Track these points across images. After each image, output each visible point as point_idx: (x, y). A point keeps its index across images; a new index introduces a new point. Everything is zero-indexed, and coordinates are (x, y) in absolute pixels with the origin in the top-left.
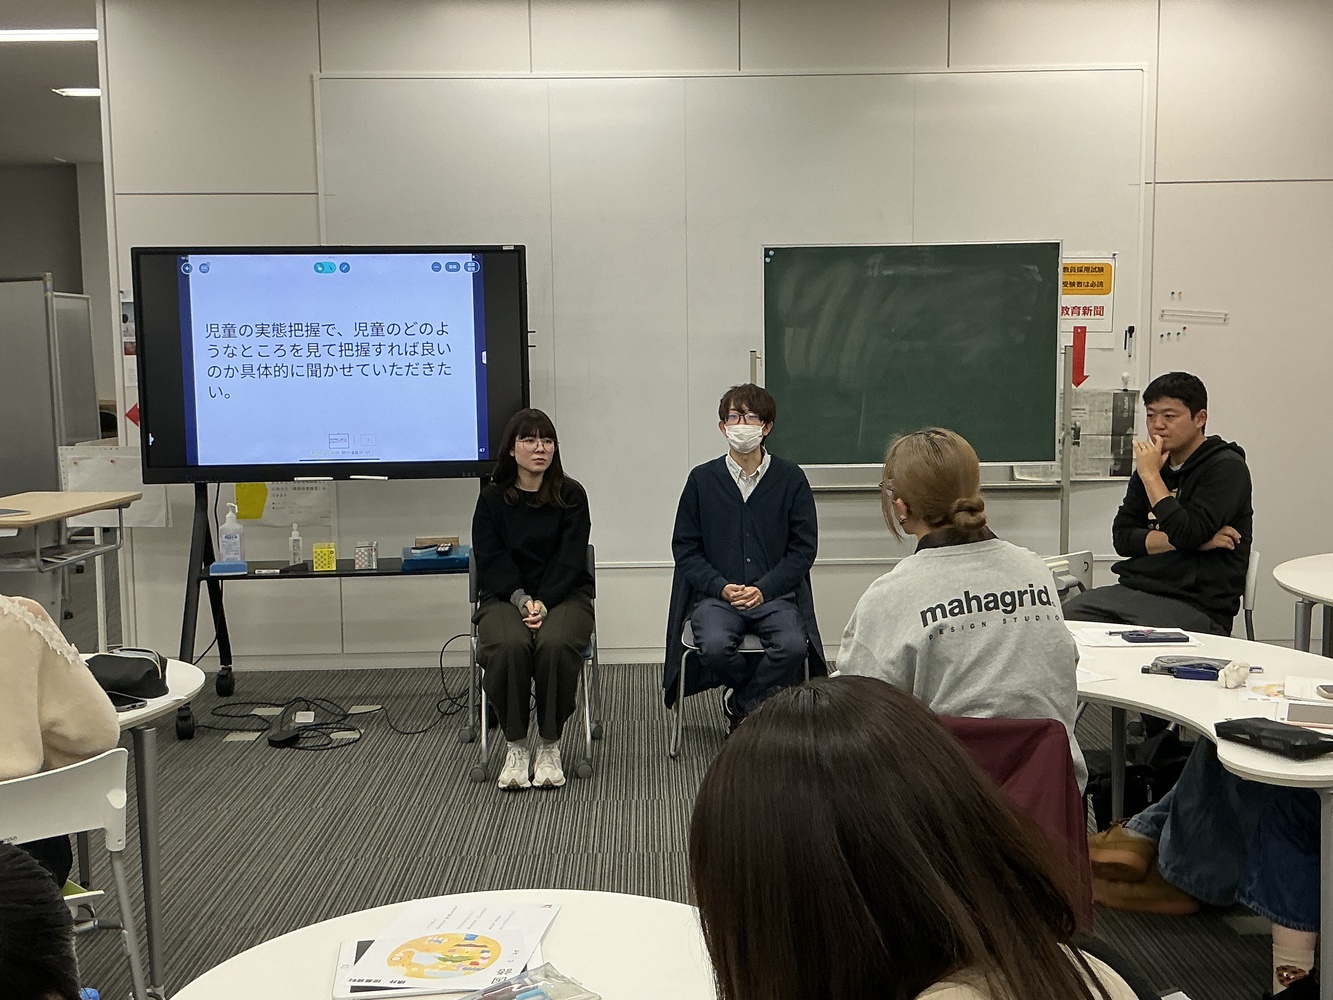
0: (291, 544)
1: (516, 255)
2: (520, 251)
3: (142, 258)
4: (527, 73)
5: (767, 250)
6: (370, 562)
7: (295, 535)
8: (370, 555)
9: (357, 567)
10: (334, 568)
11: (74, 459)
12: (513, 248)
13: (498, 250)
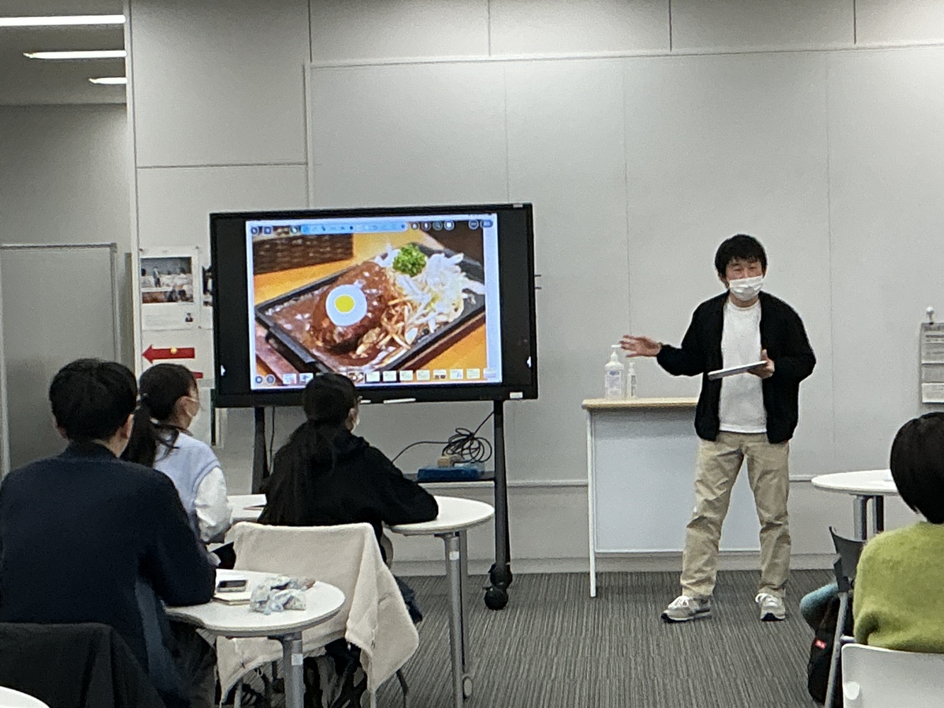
2: (528, 208)
3: (219, 222)
12: (521, 206)
13: (509, 207)
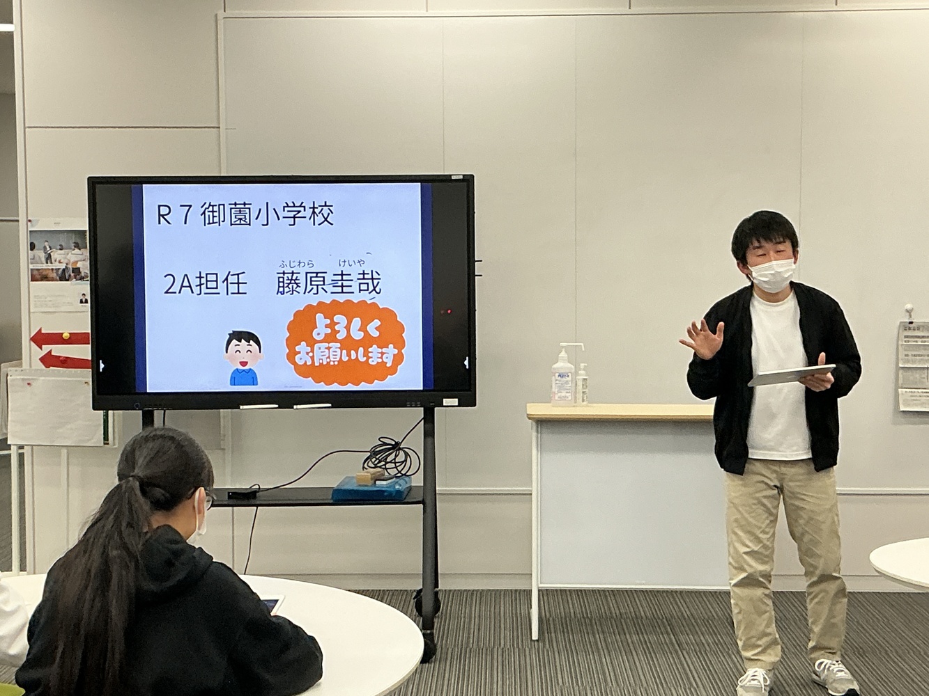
1: (465, 184)
2: (468, 180)
4: (424, 13)
12: (461, 177)
13: (446, 179)
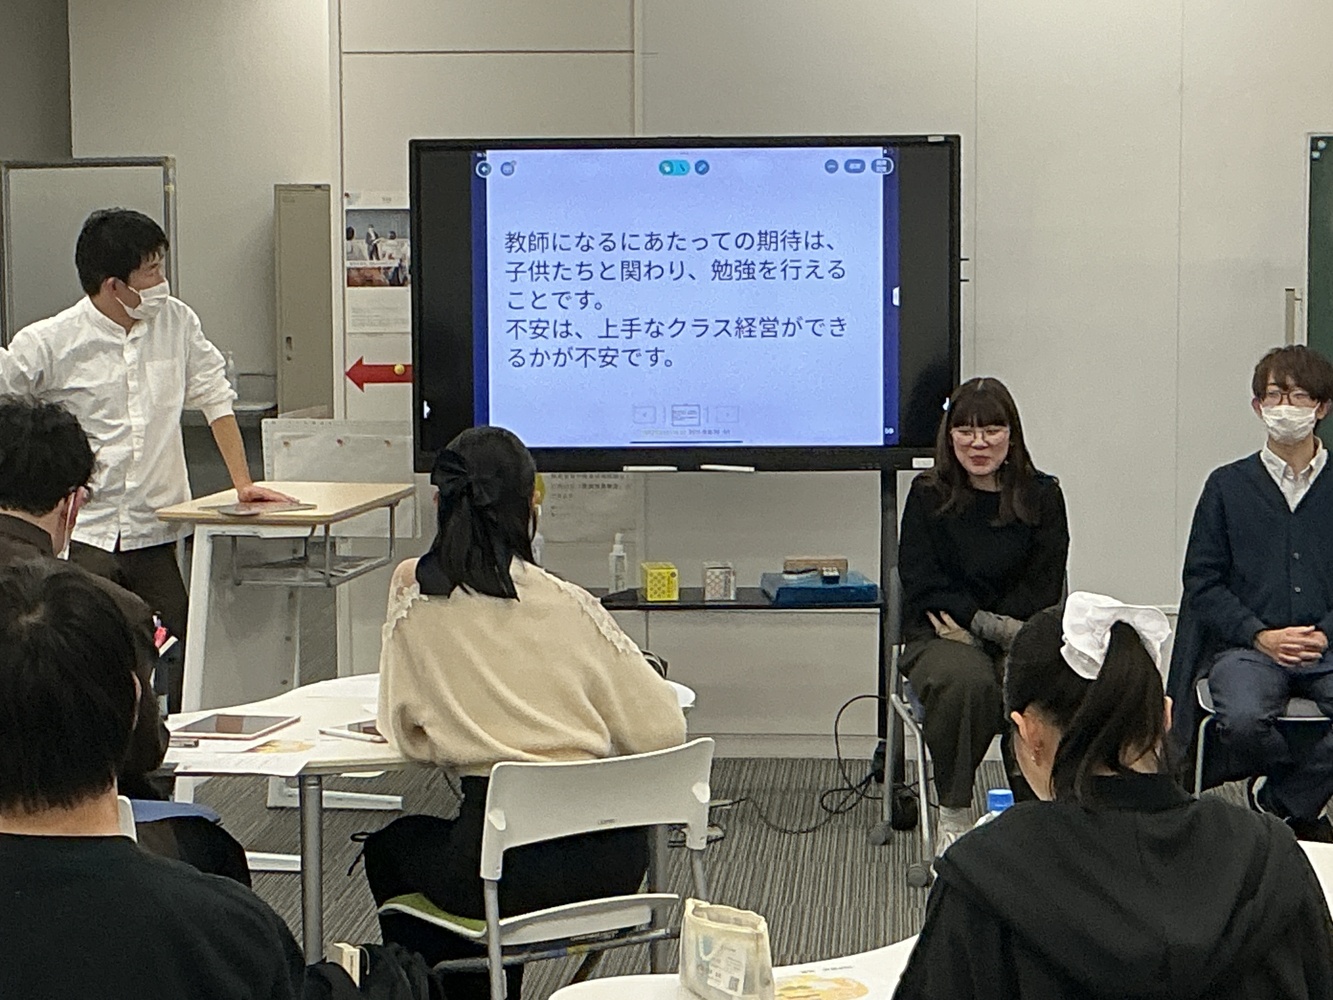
0: (612, 564)
1: (947, 149)
2: (952, 143)
5: (1315, 140)
6: (727, 590)
7: (618, 550)
8: (727, 582)
9: (708, 597)
10: (675, 597)
11: (283, 437)
12: (942, 139)
13: (921, 141)
